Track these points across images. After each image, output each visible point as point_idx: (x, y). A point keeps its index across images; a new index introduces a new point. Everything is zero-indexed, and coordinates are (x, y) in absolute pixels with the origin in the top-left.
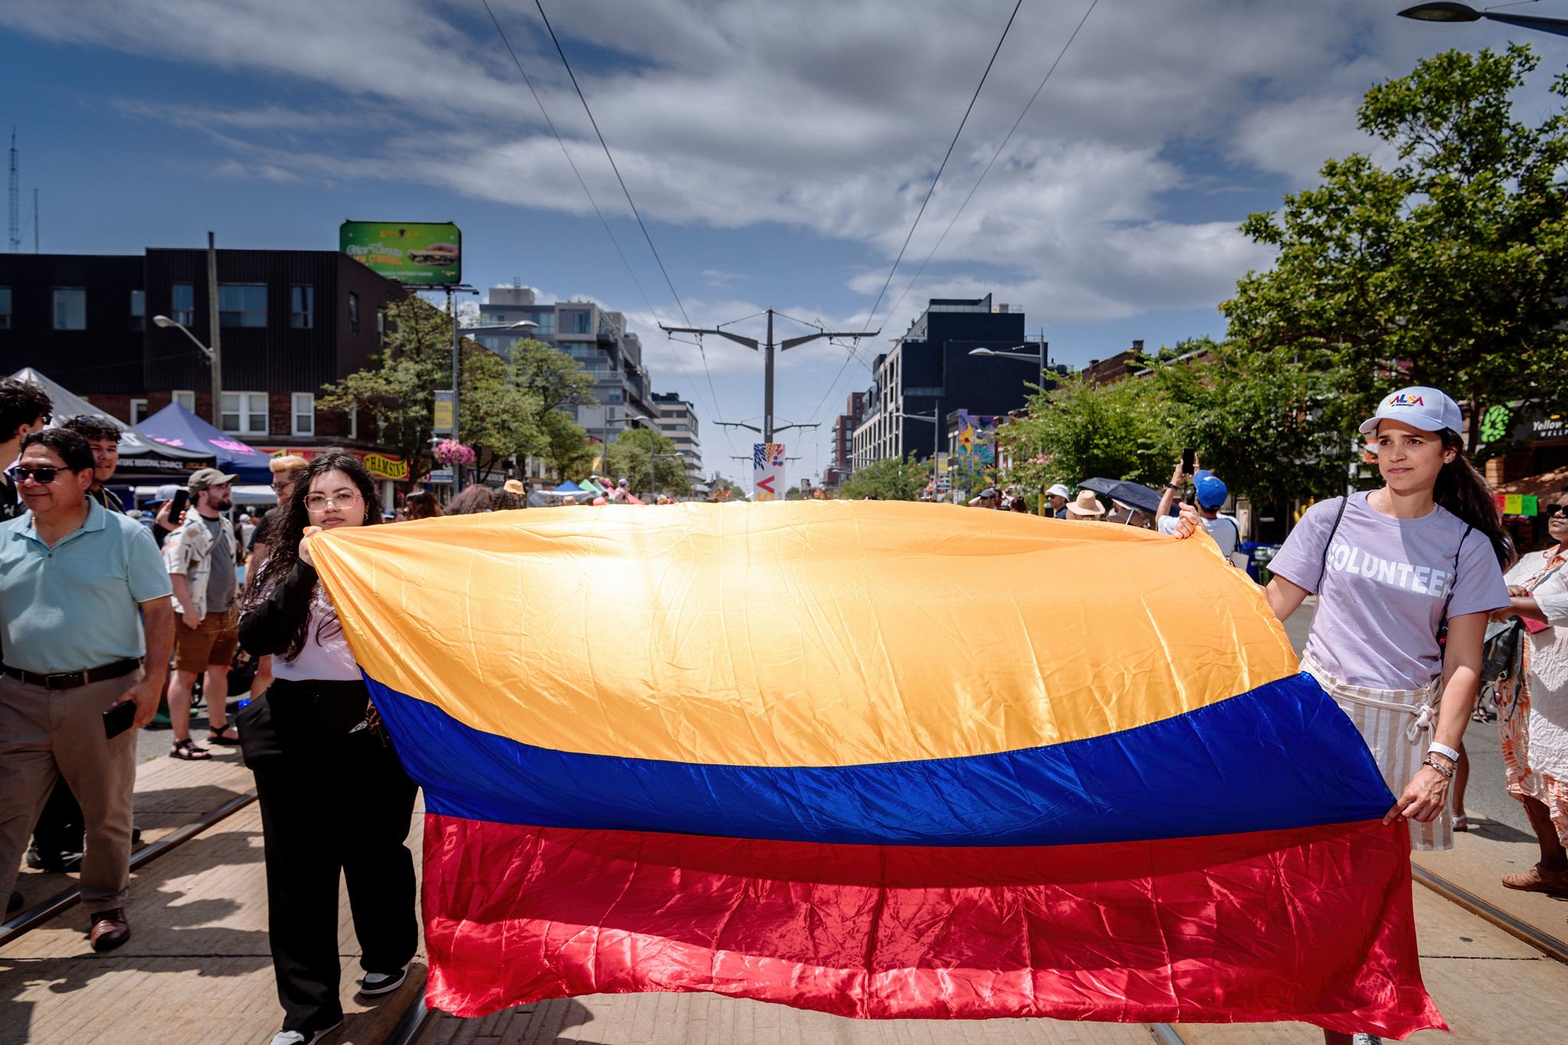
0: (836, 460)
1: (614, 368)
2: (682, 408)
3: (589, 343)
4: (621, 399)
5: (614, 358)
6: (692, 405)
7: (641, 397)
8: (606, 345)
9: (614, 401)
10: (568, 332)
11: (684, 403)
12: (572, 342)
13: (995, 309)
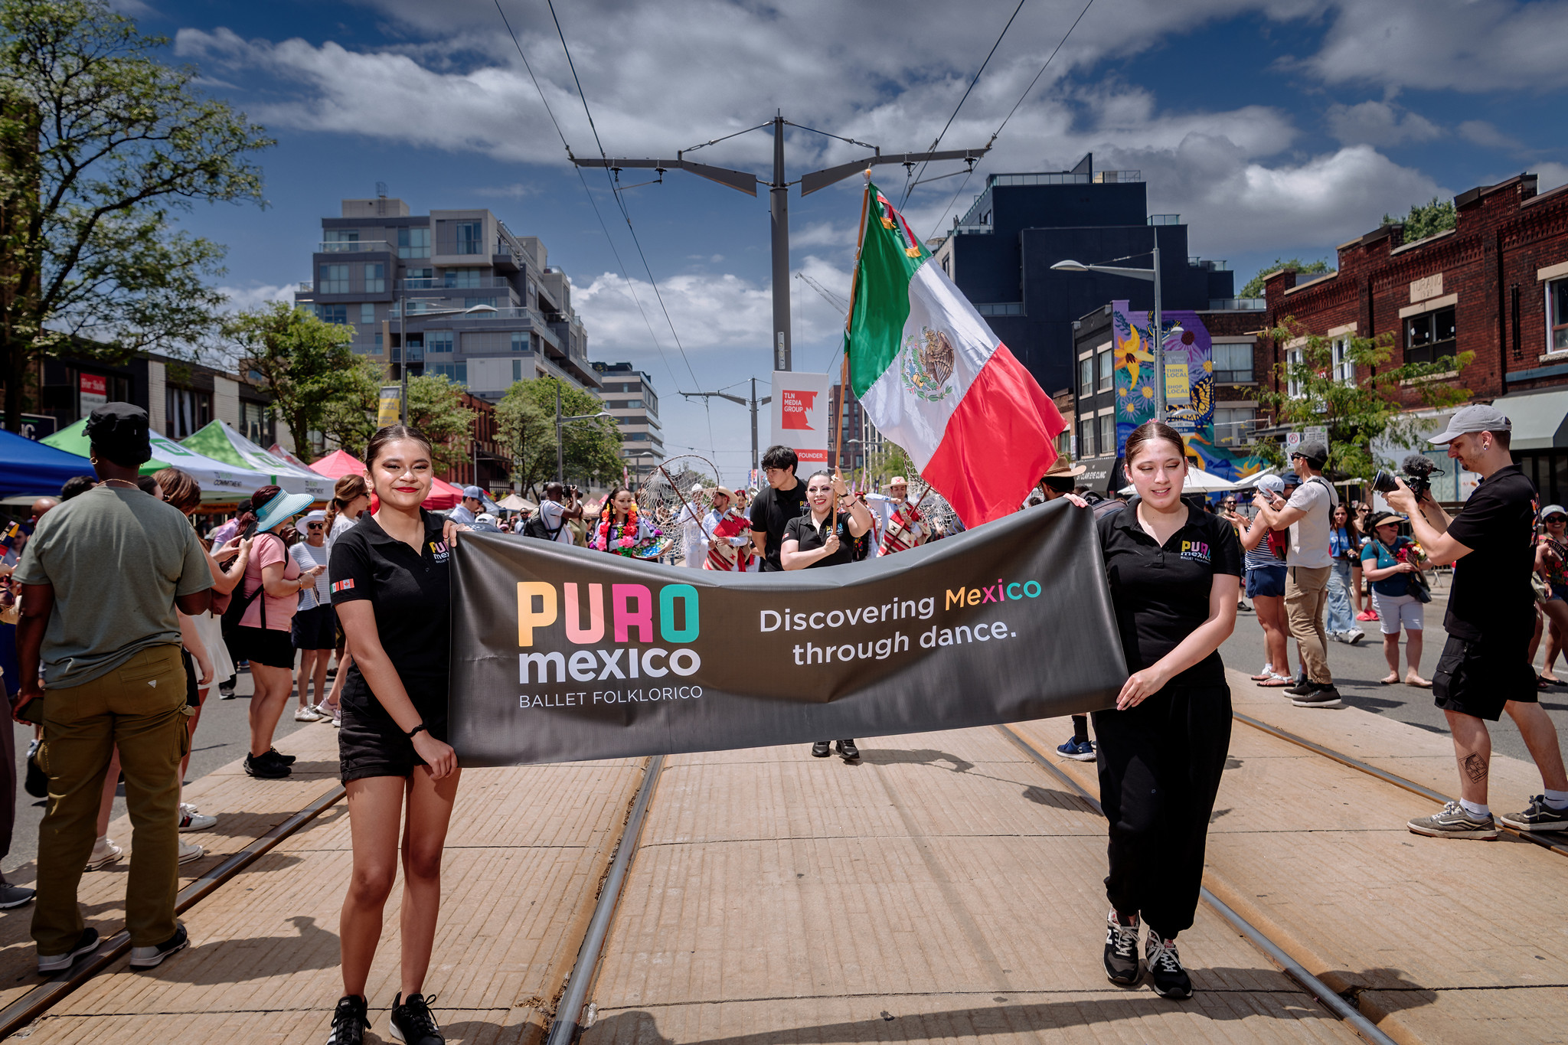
1: (523, 303)
2: (636, 379)
5: (521, 290)
6: (649, 378)
7: (567, 351)
8: (508, 272)
9: (520, 349)
11: (637, 374)
13: (1098, 179)
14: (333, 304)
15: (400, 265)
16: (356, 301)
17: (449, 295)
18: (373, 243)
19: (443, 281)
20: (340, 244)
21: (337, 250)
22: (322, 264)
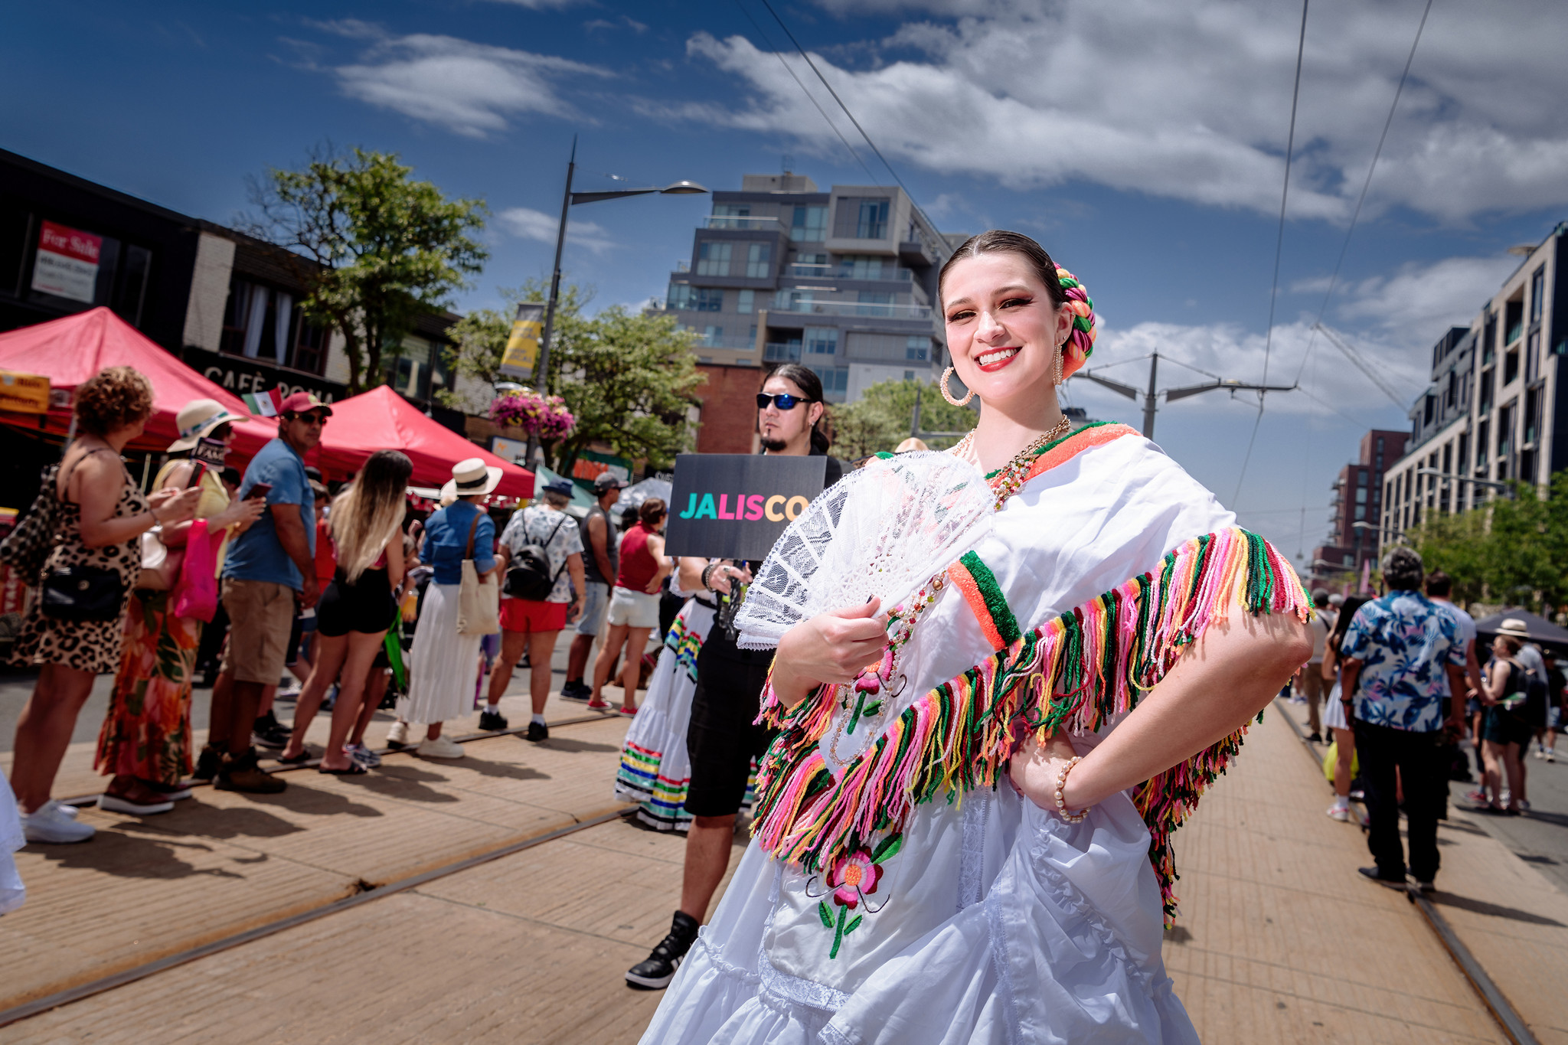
0: (1337, 533)
1: (931, 303)
3: (885, 258)
4: (929, 357)
8: (917, 266)
10: (847, 236)
12: (855, 256)
14: (710, 288)
15: (791, 250)
16: (733, 286)
17: (843, 286)
18: (762, 220)
19: (839, 270)
20: (728, 220)
21: (723, 226)
22: (703, 241)
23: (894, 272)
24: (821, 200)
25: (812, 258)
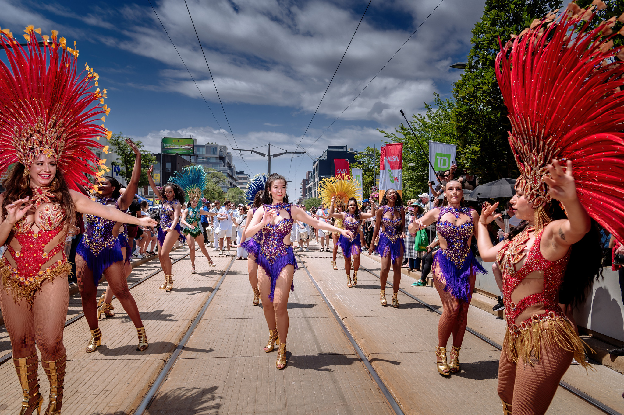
0: (302, 195)
1: (224, 166)
3: (216, 157)
4: (227, 176)
5: (224, 162)
8: (222, 158)
10: (209, 154)
11: (246, 175)
12: (210, 157)
13: (348, 150)
17: (209, 163)
19: (207, 160)
23: (218, 161)
24: (203, 146)
25: (202, 158)
